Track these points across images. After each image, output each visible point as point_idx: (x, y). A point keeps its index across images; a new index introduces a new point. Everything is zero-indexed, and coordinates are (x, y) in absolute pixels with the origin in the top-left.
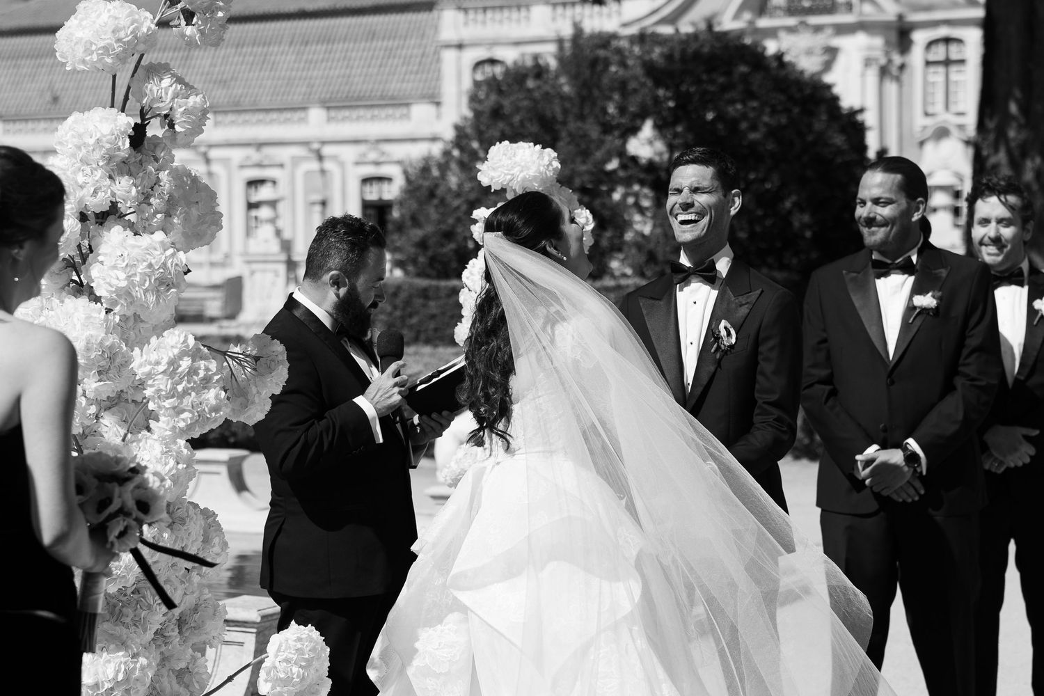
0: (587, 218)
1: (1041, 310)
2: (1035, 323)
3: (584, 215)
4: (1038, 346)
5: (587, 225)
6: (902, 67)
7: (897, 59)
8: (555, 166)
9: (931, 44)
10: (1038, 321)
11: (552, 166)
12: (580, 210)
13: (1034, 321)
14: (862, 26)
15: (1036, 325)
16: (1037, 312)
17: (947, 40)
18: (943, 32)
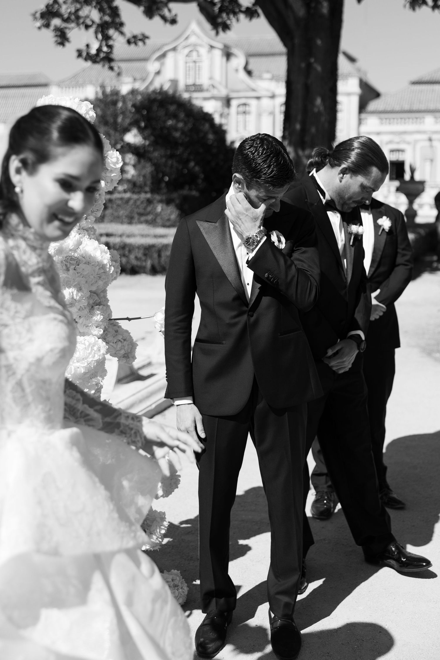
0: (118, 158)
1: (383, 225)
2: (380, 233)
3: (115, 155)
4: (382, 249)
5: (118, 163)
6: (228, 114)
7: (226, 110)
8: (91, 115)
9: (239, 106)
10: (381, 233)
11: (89, 114)
12: (112, 151)
13: (379, 232)
14: (214, 98)
15: (380, 235)
16: (380, 226)
17: (245, 104)
18: (243, 101)
